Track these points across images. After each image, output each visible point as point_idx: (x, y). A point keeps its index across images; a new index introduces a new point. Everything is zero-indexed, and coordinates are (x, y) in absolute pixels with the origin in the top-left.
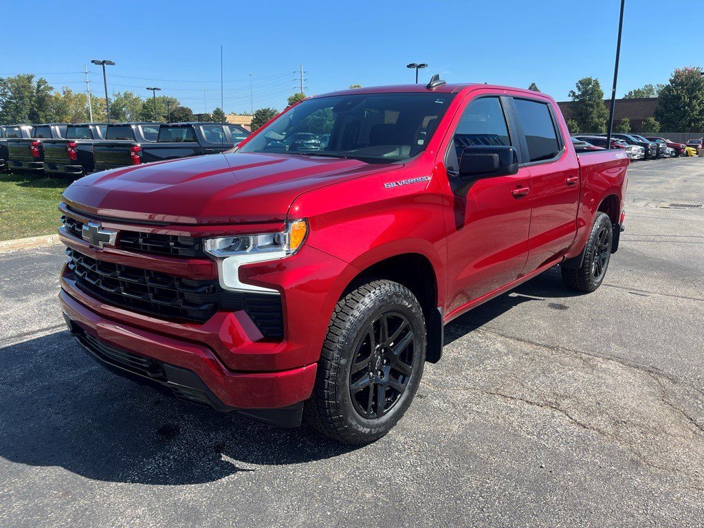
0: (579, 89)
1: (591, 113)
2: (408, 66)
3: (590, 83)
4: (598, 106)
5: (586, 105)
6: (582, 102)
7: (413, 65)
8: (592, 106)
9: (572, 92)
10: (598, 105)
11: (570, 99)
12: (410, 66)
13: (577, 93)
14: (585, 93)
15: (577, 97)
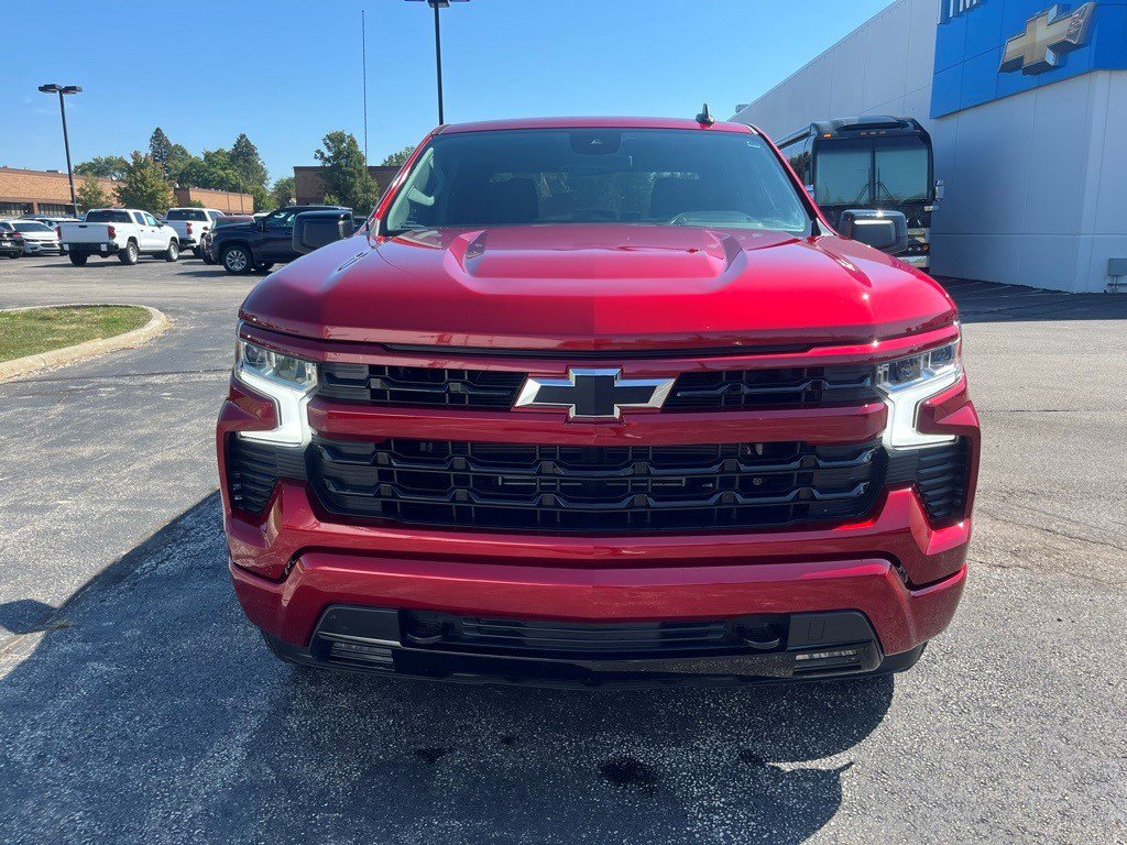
0: (329, 148)
1: (352, 185)
2: (41, 89)
3: (342, 141)
4: (361, 175)
5: (344, 173)
6: (337, 167)
7: (53, 86)
8: (352, 175)
9: (318, 151)
10: (360, 172)
11: (318, 163)
12: (46, 88)
13: (328, 154)
14: (338, 154)
15: (328, 160)
